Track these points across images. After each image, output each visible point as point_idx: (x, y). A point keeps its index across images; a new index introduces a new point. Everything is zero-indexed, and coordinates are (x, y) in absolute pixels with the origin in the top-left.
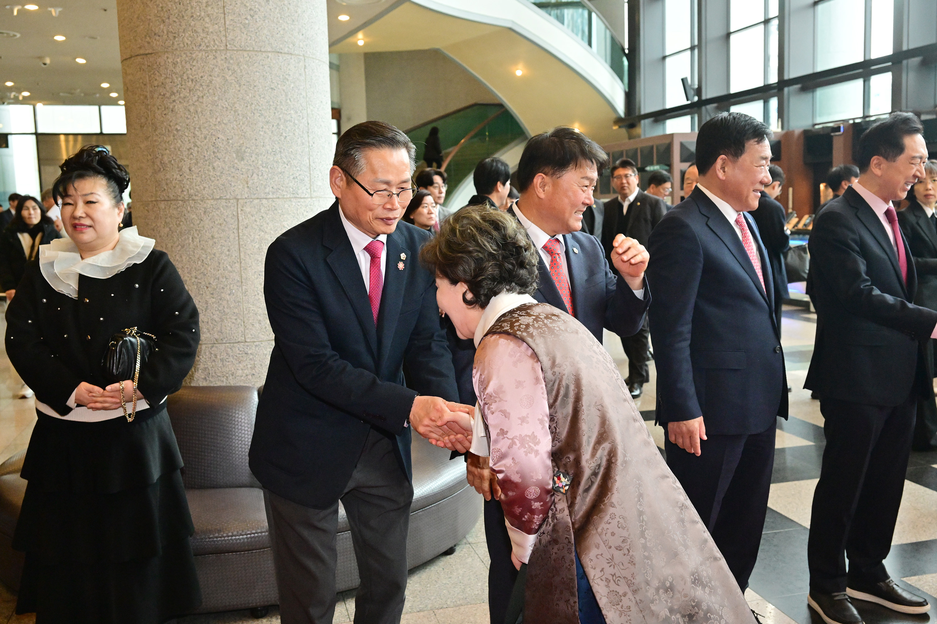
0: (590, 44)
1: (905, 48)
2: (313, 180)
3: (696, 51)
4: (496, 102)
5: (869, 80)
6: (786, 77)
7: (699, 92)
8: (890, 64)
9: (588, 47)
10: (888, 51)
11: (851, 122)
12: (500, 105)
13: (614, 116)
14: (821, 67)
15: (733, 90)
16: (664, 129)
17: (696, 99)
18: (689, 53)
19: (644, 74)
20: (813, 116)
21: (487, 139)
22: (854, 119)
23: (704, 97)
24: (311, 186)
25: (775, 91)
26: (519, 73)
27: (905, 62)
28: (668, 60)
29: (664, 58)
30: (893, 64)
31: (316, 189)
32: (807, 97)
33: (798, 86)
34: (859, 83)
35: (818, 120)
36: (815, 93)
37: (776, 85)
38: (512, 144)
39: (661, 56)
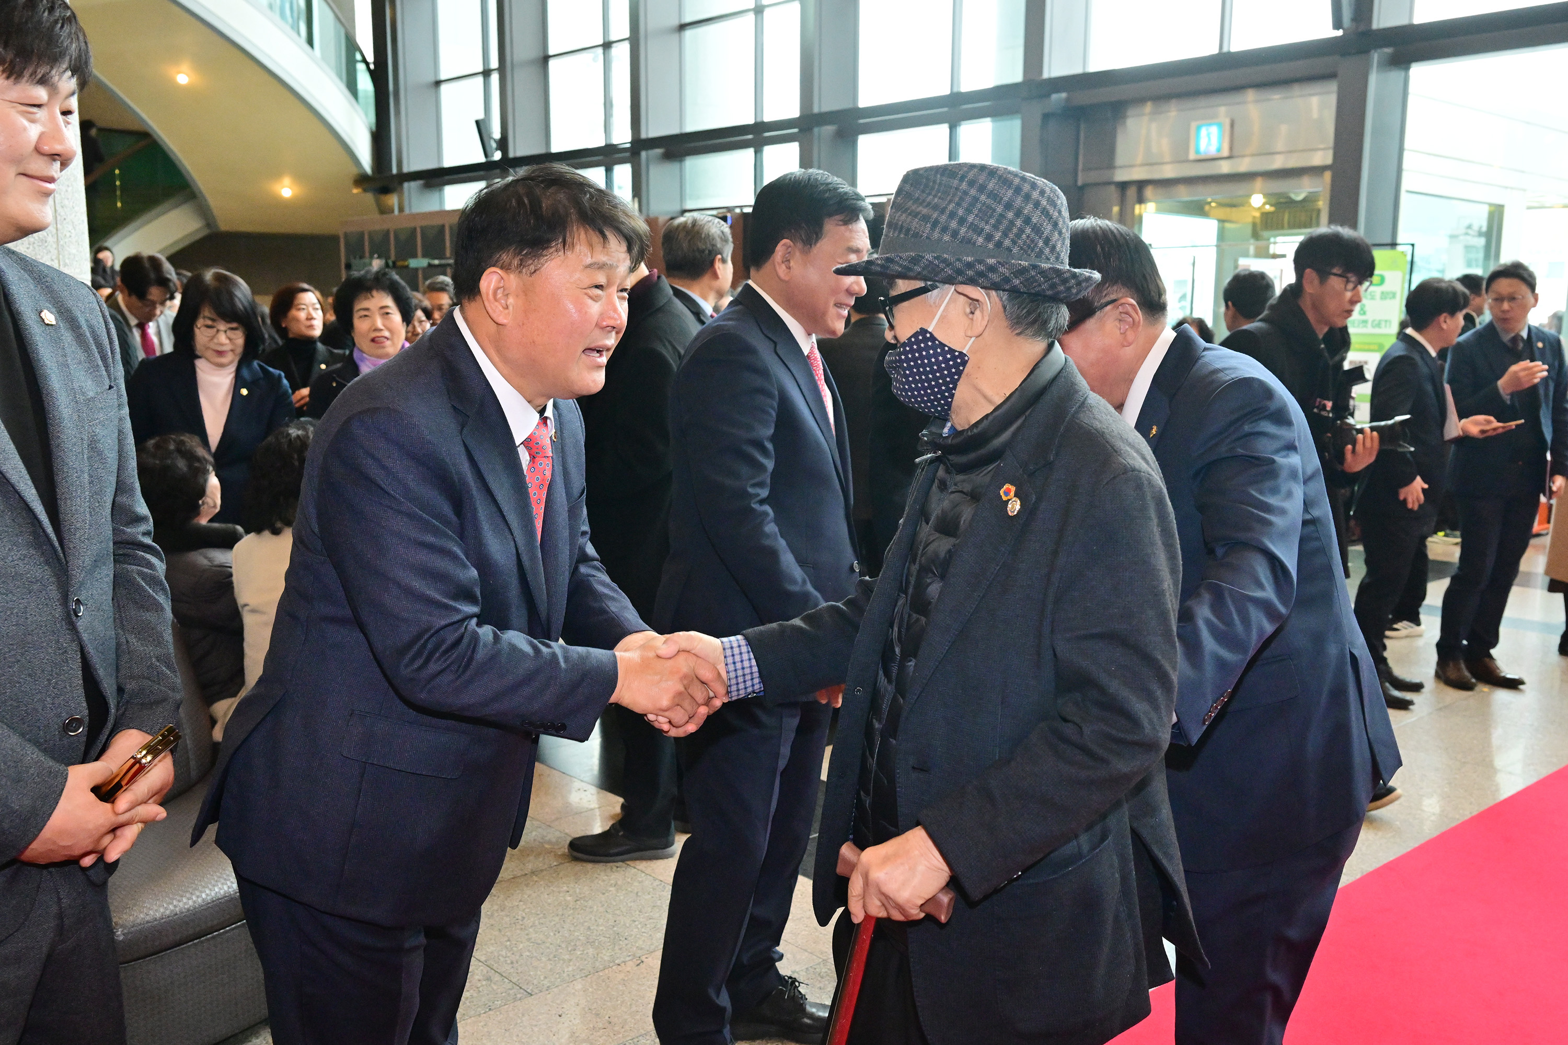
0: (310, 41)
1: (816, 110)
2: (62, 243)
3: (495, 78)
4: (135, 127)
5: (761, 151)
6: (643, 136)
7: (503, 144)
8: (796, 130)
9: (307, 47)
10: (792, 111)
11: (738, 211)
12: (146, 134)
13: (354, 171)
14: (690, 128)
15: (556, 148)
16: (441, 200)
17: (497, 156)
18: (480, 79)
19: (406, 109)
20: (682, 199)
22: (741, 207)
23: (511, 155)
24: (59, 254)
25: (627, 154)
26: (183, 79)
27: (816, 130)
28: (444, 87)
29: (438, 83)
30: (801, 131)
31: (67, 261)
32: (671, 168)
33: (659, 151)
34: (748, 154)
35: (686, 205)
36: (683, 163)
37: (628, 145)
38: (166, 205)
39: (432, 79)
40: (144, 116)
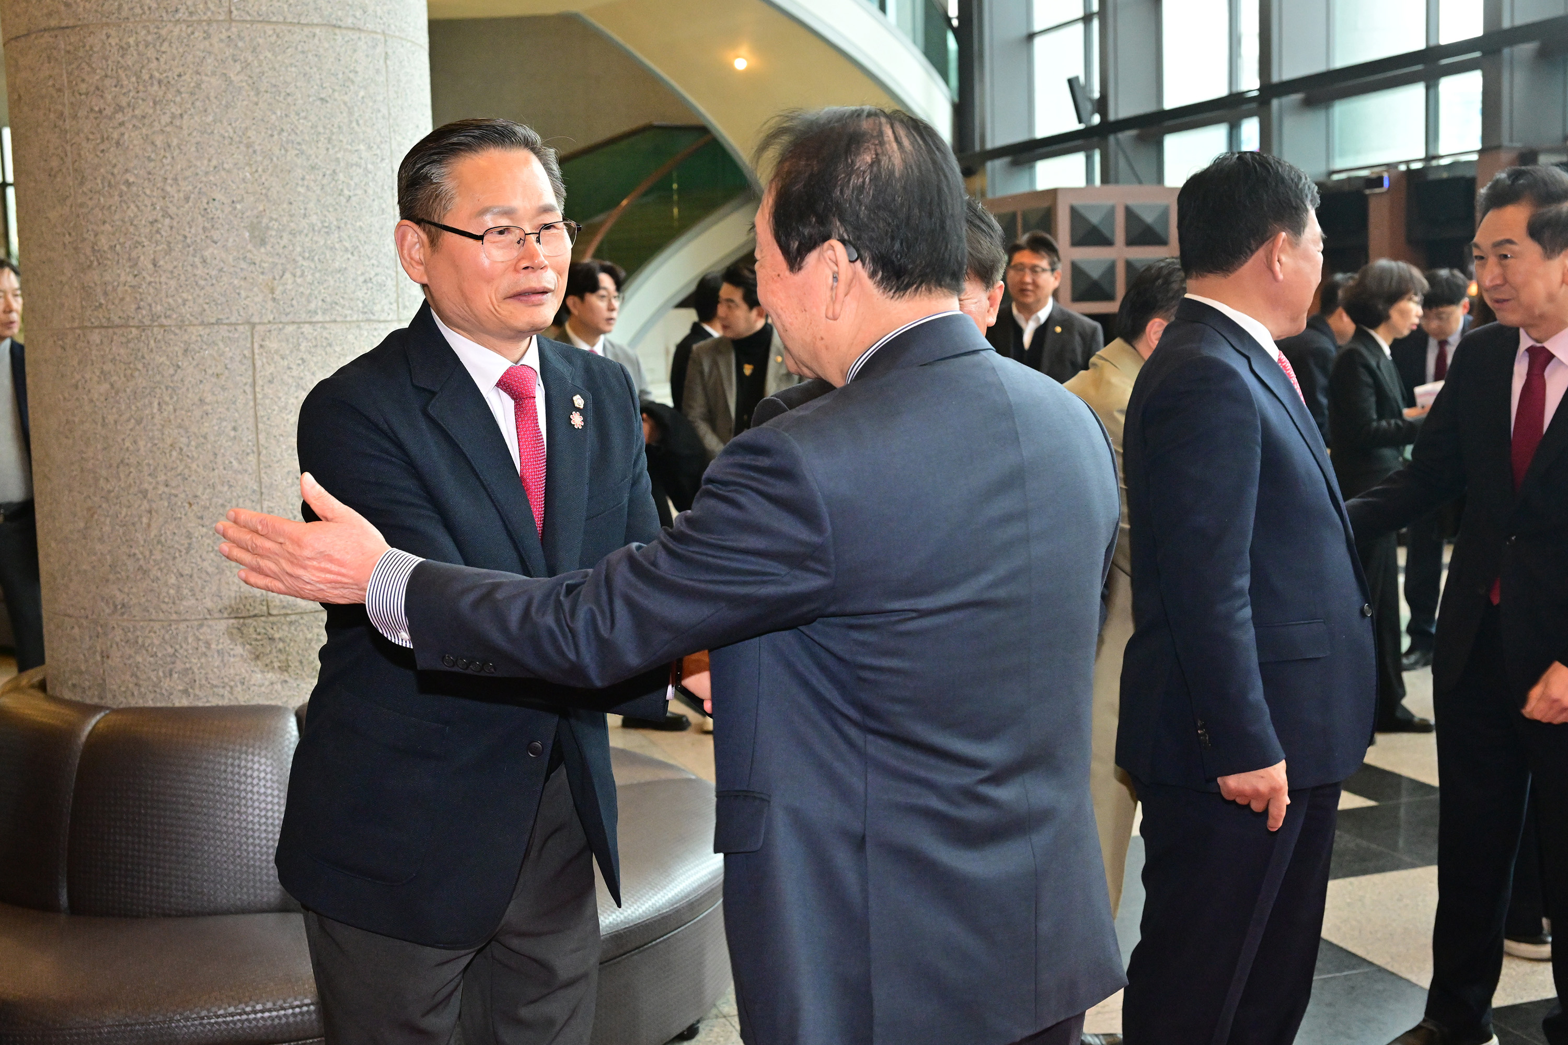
0: (883, 7)
1: (1506, 24)
3: (1096, 24)
4: (693, 122)
5: (1436, 86)
6: (1275, 79)
7: (1101, 105)
8: (1477, 54)
9: (879, 14)
10: (1474, 29)
11: (1403, 168)
12: (703, 130)
14: (1341, 61)
15: (1169, 104)
16: (1032, 180)
17: (1096, 119)
18: (1080, 27)
19: (992, 70)
20: (1329, 156)
21: (675, 197)
22: (1407, 162)
23: (1112, 117)
25: (1254, 105)
26: (741, 64)
27: (1506, 51)
28: (1038, 41)
29: (1031, 37)
30: (1485, 54)
32: (1315, 118)
33: (1297, 97)
34: (1417, 91)
35: (1338, 164)
36: (1331, 110)
37: (1256, 93)
39: (1024, 32)
40: (702, 109)
